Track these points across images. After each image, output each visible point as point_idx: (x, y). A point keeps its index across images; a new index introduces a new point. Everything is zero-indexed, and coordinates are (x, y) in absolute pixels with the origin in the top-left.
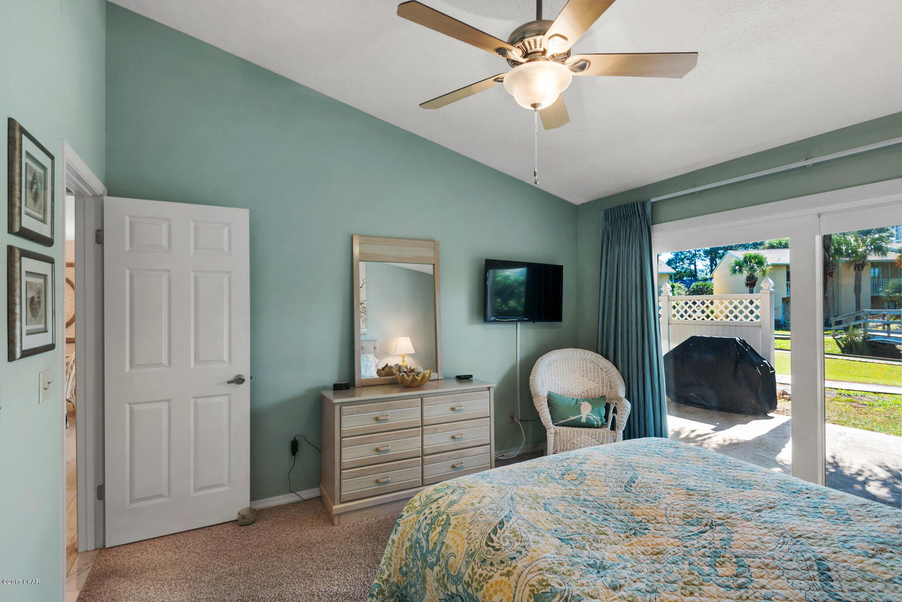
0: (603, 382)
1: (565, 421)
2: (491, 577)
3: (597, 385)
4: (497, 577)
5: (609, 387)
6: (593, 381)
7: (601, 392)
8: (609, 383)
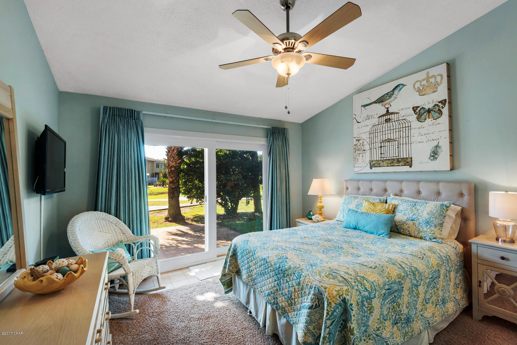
0: (116, 231)
1: (114, 267)
2: (388, 272)
3: (112, 235)
4: (388, 270)
5: (121, 234)
6: (109, 233)
7: (117, 239)
8: (120, 231)
